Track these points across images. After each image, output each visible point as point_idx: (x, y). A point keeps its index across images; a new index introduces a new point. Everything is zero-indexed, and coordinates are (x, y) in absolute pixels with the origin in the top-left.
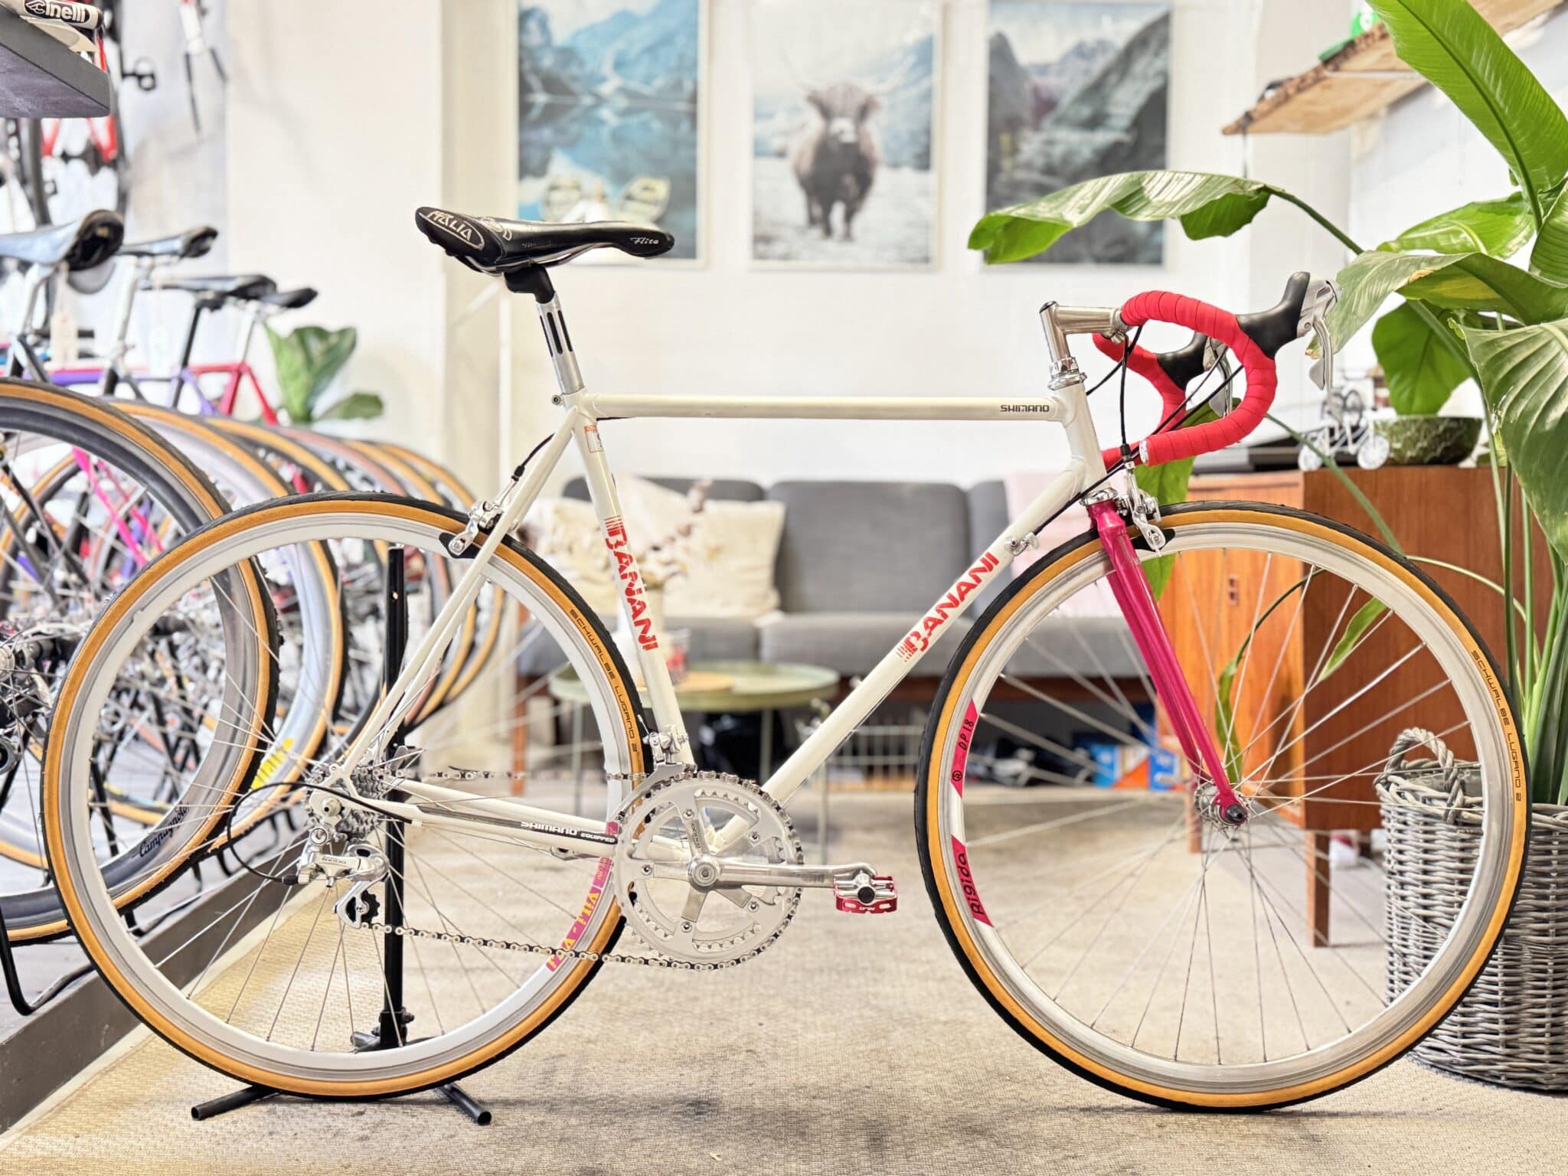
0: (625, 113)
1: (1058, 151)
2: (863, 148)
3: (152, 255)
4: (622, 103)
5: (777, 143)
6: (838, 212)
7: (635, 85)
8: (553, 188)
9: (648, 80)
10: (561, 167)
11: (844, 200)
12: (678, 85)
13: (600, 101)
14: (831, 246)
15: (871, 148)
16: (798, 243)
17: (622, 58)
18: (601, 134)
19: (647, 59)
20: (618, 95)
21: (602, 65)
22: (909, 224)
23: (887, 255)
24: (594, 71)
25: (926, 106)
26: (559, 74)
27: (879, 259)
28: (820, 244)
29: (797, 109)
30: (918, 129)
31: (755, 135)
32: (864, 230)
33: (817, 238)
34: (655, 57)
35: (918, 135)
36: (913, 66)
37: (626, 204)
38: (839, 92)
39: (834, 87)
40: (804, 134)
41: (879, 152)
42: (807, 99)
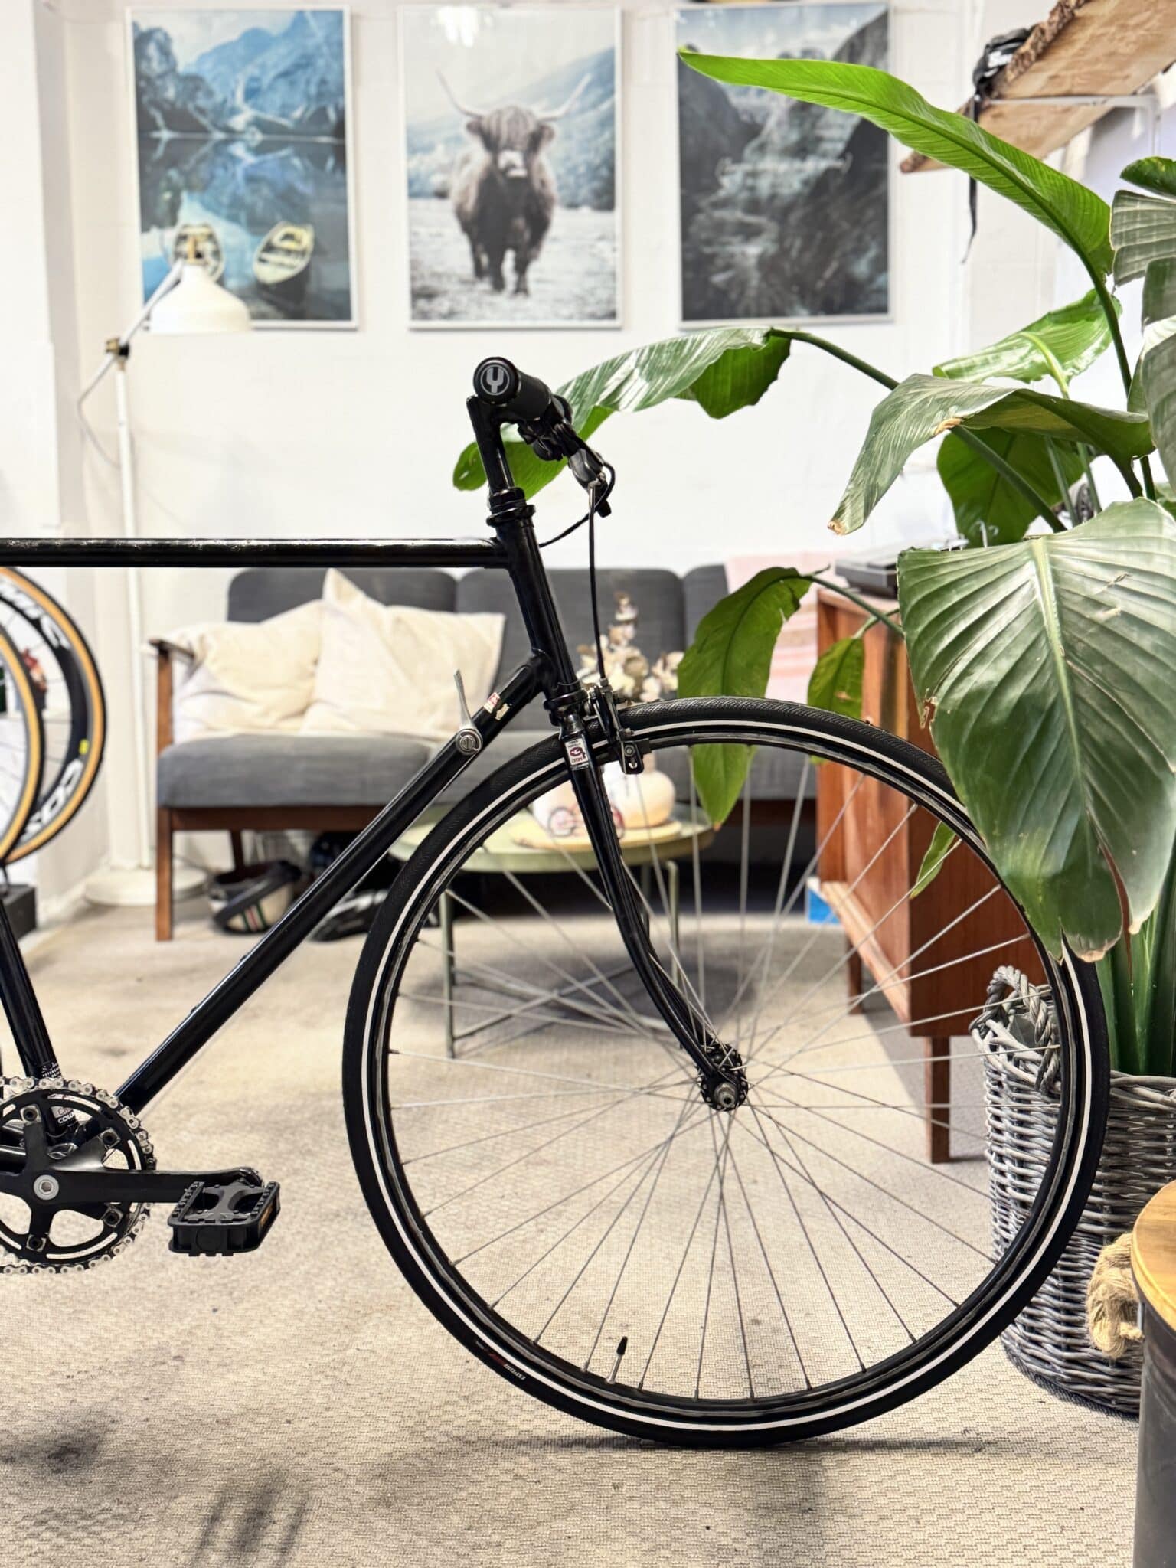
1: (763, 185)
2: (537, 185)
4: (259, 137)
5: (436, 180)
7: (270, 116)
11: (516, 248)
12: (322, 113)
14: (503, 300)
15: (543, 183)
16: (464, 299)
17: (255, 85)
18: (234, 175)
19: (282, 86)
20: (253, 129)
21: (233, 94)
22: (590, 274)
23: (565, 312)
24: (225, 101)
25: (607, 135)
26: (185, 104)
27: (557, 315)
28: (489, 299)
29: (458, 140)
30: (597, 161)
31: (409, 172)
32: (539, 281)
33: (485, 292)
34: (292, 84)
35: (598, 168)
36: (589, 86)
37: (266, 256)
38: (505, 119)
39: (500, 113)
40: (466, 170)
41: (553, 189)
42: (469, 127)
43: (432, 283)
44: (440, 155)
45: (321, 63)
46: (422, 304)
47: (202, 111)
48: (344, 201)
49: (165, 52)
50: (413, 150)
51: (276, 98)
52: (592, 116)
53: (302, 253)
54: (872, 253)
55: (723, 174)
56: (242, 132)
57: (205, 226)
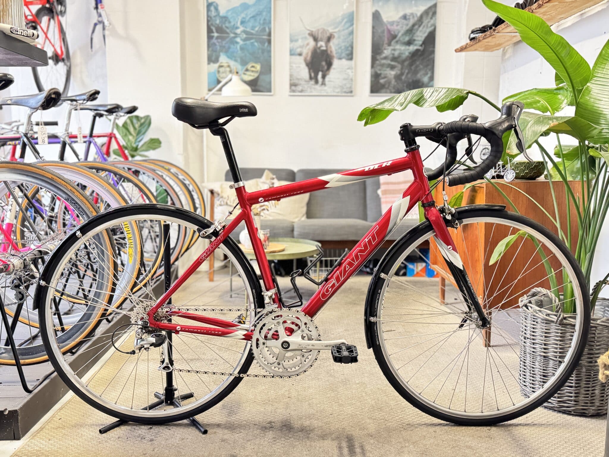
1: (397, 53)
2: (329, 52)
5: (299, 50)
8: (221, 66)
11: (322, 71)
13: (236, 35)
14: (317, 87)
15: (331, 52)
16: (306, 86)
17: (244, 20)
18: (237, 47)
19: (252, 20)
20: (243, 33)
21: (237, 22)
22: (345, 79)
23: (337, 91)
24: (234, 25)
25: (351, 37)
26: (222, 25)
27: (334, 92)
28: (313, 86)
29: (306, 38)
30: (348, 45)
31: (290, 48)
32: (329, 81)
33: (312, 84)
34: (255, 20)
35: (348, 47)
36: (346, 22)
37: (246, 72)
38: (320, 32)
39: (318, 30)
40: (308, 47)
41: (334, 53)
42: (309, 34)
43: (296, 81)
44: (300, 43)
45: (264, 14)
46: (293, 88)
47: (227, 28)
48: (270, 57)
49: (216, 9)
50: (291, 41)
51: (251, 24)
52: (346, 32)
53: (257, 72)
54: (429, 75)
55: (385, 49)
56: (239, 34)
57: (227, 63)
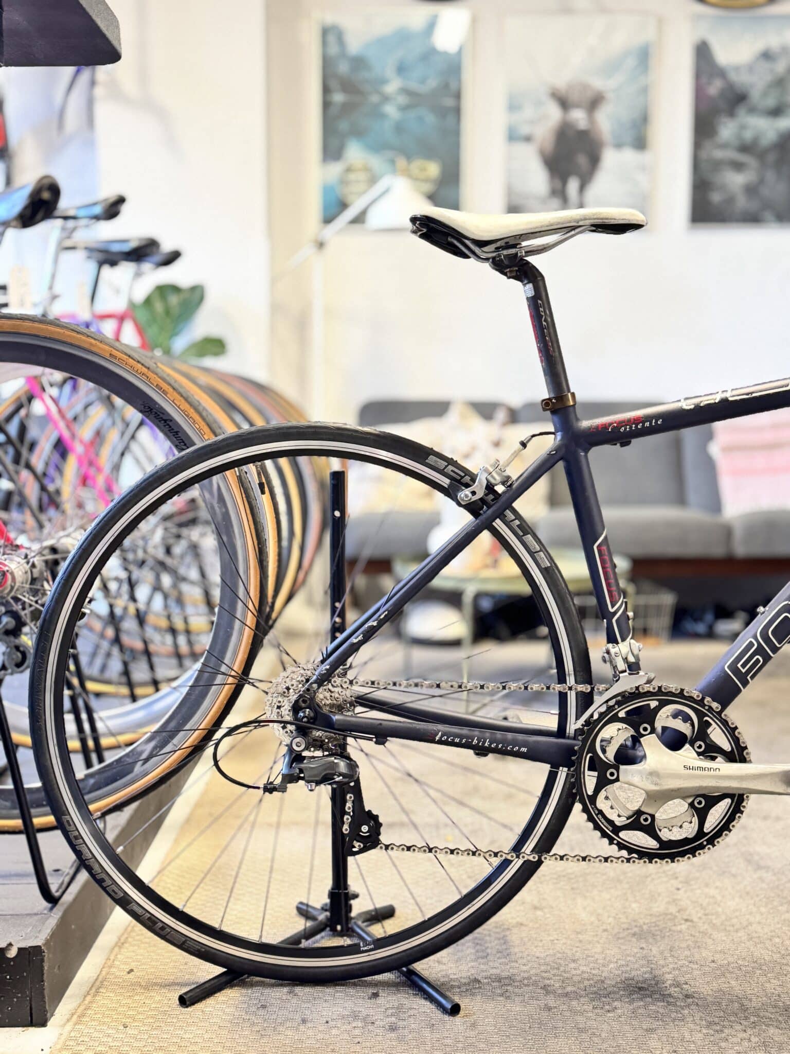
0: (404, 109)
1: (748, 135)
2: (594, 134)
3: (74, 218)
4: (402, 100)
5: (525, 130)
6: (573, 186)
7: (414, 85)
8: (349, 170)
9: (423, 81)
10: (355, 153)
11: (578, 175)
12: (446, 86)
13: (386, 99)
15: (601, 133)
17: (403, 63)
18: (385, 126)
19: (421, 65)
20: (399, 94)
21: (387, 69)
24: (379, 74)
25: (643, 99)
26: (353, 77)
29: (540, 103)
30: (636, 115)
31: (508, 123)
33: (555, 208)
35: (635, 122)
38: (575, 88)
39: (572, 86)
40: (546, 122)
41: (605, 135)
42: (551, 95)
43: (521, 201)
47: (365, 81)
49: (340, 40)
50: (511, 108)
51: (418, 73)
52: (634, 86)
55: (722, 126)
56: (392, 97)
57: (364, 161)
